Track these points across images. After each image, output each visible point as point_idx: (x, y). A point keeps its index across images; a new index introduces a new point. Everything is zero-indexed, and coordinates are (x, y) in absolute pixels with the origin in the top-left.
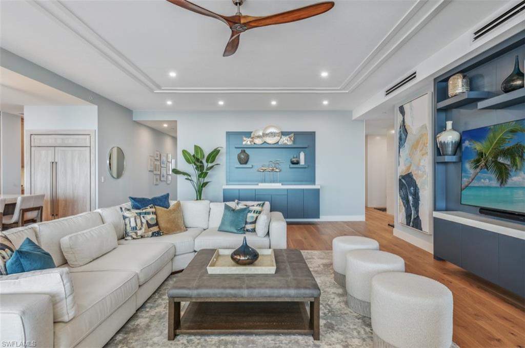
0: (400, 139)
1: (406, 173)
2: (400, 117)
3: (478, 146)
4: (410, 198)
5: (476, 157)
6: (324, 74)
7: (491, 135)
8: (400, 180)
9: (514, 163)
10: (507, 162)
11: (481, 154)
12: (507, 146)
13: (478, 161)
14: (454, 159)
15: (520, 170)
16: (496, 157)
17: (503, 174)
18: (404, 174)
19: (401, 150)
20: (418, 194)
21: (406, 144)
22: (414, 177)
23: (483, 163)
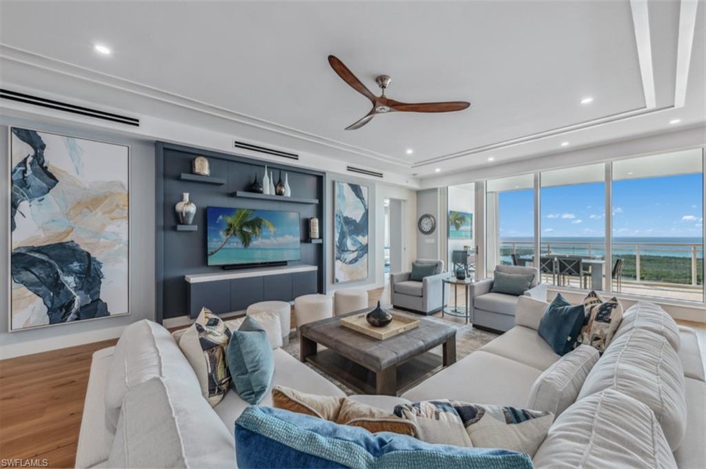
3: (229, 220)
5: (228, 227)
7: (238, 211)
9: (255, 232)
10: (250, 231)
11: (231, 225)
12: (249, 219)
13: (228, 230)
15: (259, 236)
16: (241, 227)
17: (246, 240)
20: (97, 270)
21: (48, 196)
22: (83, 248)
23: (232, 232)
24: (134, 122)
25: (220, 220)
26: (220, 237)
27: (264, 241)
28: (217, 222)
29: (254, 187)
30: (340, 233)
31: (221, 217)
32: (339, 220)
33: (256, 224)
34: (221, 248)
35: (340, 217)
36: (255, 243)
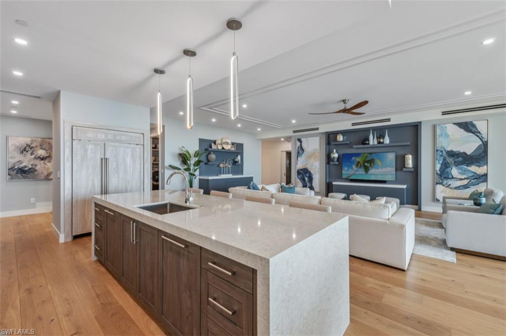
0: (298, 153)
1: (304, 168)
2: (298, 144)
3: (358, 159)
4: (306, 179)
5: (357, 163)
6: (294, 121)
8: (298, 171)
9: (371, 166)
10: (368, 165)
11: (359, 162)
12: (368, 159)
13: (358, 165)
14: (337, 163)
15: (374, 168)
16: (364, 163)
17: (367, 169)
18: (301, 168)
19: (299, 158)
20: (312, 177)
21: (303, 155)
22: (309, 170)
23: (359, 166)
24: (317, 129)
25: (353, 160)
26: (353, 168)
27: (376, 170)
28: (352, 160)
29: (365, 141)
30: (442, 164)
31: (353, 158)
32: (441, 154)
33: (371, 162)
34: (353, 174)
35: (442, 152)
36: (371, 171)
